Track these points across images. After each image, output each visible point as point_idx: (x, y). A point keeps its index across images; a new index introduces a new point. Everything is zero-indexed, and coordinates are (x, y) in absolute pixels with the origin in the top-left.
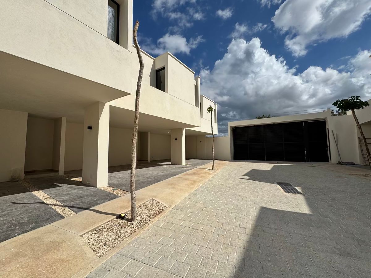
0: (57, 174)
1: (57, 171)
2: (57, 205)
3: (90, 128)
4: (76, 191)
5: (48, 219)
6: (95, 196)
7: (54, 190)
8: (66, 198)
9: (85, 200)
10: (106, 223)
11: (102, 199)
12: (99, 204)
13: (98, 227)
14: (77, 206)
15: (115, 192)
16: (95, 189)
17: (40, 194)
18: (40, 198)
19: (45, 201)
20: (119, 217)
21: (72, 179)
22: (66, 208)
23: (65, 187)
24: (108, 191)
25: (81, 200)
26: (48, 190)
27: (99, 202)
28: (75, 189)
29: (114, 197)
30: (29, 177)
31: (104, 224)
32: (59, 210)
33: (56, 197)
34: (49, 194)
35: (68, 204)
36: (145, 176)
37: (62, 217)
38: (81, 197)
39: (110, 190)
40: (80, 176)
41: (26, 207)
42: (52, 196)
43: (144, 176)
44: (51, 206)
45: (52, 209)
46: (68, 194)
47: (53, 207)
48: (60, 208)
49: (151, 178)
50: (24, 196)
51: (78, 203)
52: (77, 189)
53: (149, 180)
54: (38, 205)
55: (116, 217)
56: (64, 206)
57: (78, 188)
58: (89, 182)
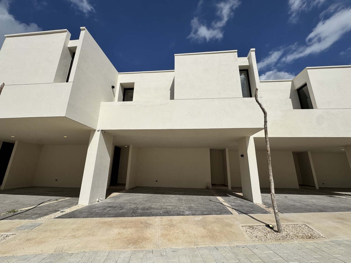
0: (227, 188)
1: (227, 186)
2: (229, 207)
3: (242, 156)
4: (239, 201)
5: (225, 212)
6: (251, 208)
7: (227, 198)
8: (233, 204)
9: (244, 208)
10: (258, 226)
11: (256, 211)
12: (254, 213)
13: (252, 226)
14: (240, 210)
15: (267, 210)
16: (252, 203)
17: (220, 198)
18: (221, 201)
19: (223, 203)
20: (268, 226)
21: (237, 193)
22: (234, 210)
23: (232, 198)
24: (262, 207)
25: (242, 208)
26: (223, 197)
27: (254, 212)
28: (238, 200)
29: (266, 212)
30: (214, 187)
31: (257, 226)
32: (230, 209)
33: (228, 202)
34: (224, 200)
35: (234, 208)
36: (305, 203)
37: (232, 214)
38: (242, 206)
39: (263, 207)
40: (241, 192)
41: (215, 203)
42: (226, 201)
43: (303, 203)
44: (226, 206)
45: (227, 208)
46: (234, 202)
47: (227, 207)
48: (231, 209)
49: (311, 206)
50: (213, 198)
51: (240, 209)
52: (239, 200)
53: (308, 207)
54: (220, 204)
55: (265, 225)
56: (232, 208)
57: (241, 200)
58: (248, 197)
